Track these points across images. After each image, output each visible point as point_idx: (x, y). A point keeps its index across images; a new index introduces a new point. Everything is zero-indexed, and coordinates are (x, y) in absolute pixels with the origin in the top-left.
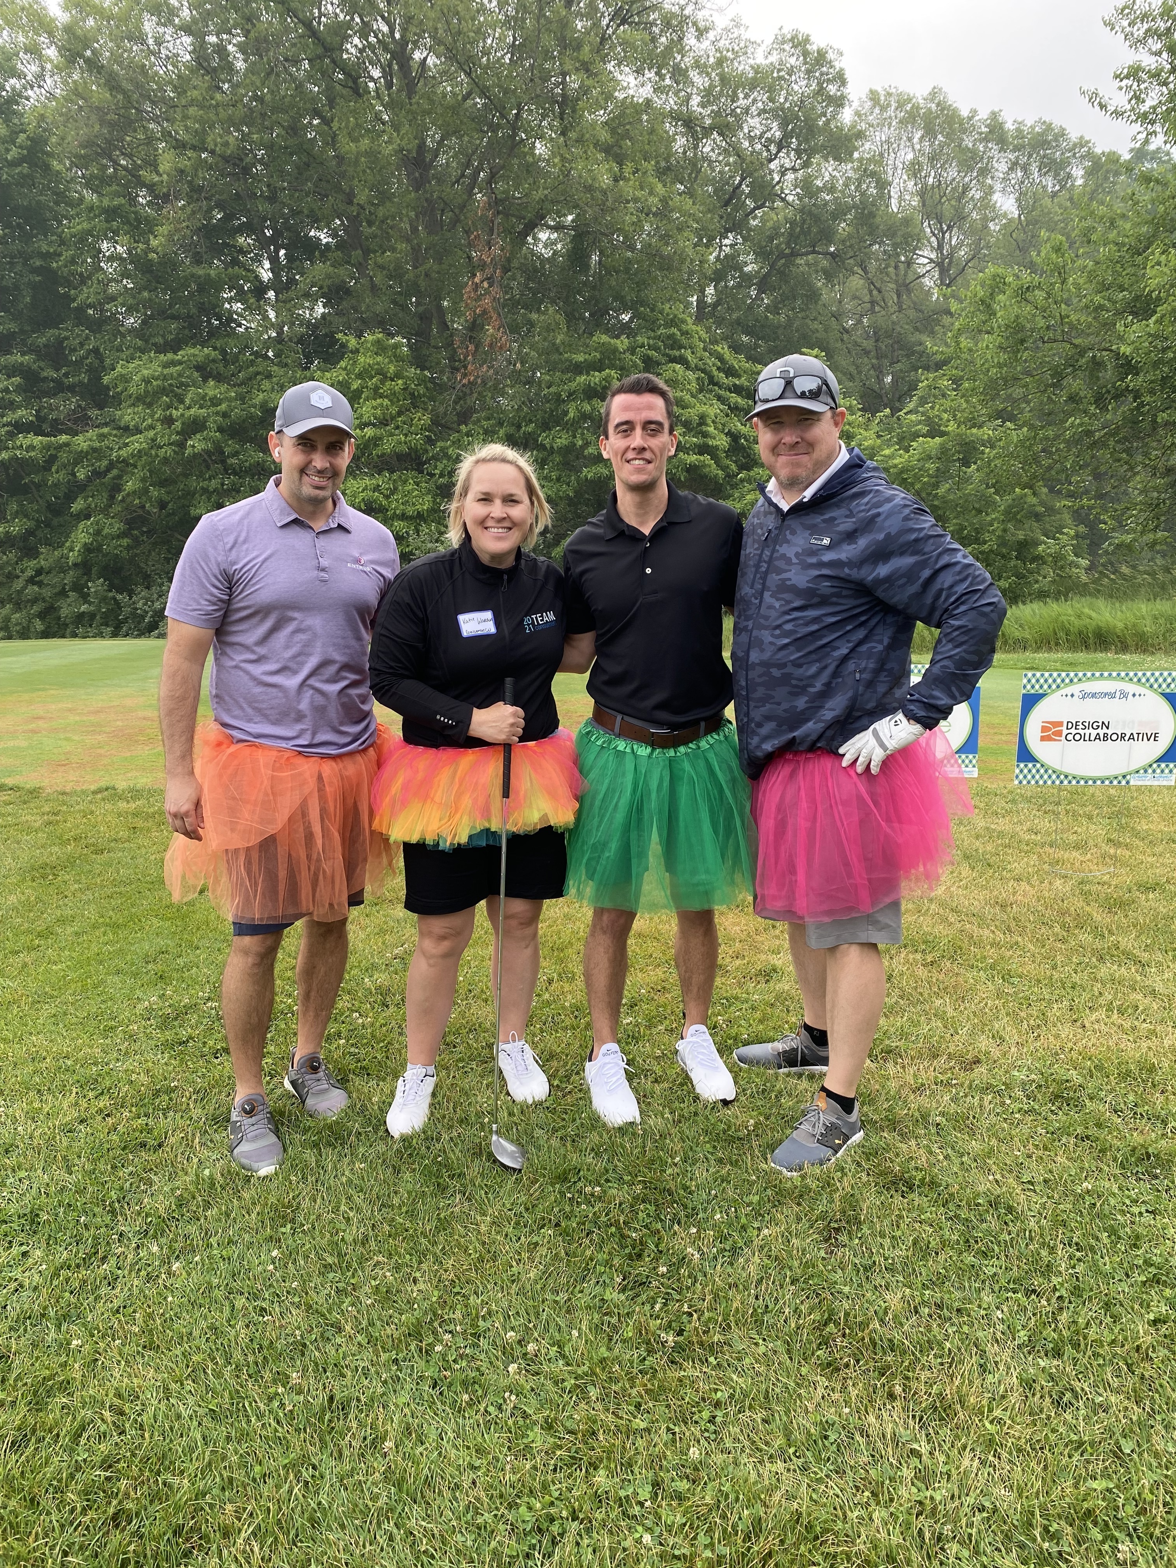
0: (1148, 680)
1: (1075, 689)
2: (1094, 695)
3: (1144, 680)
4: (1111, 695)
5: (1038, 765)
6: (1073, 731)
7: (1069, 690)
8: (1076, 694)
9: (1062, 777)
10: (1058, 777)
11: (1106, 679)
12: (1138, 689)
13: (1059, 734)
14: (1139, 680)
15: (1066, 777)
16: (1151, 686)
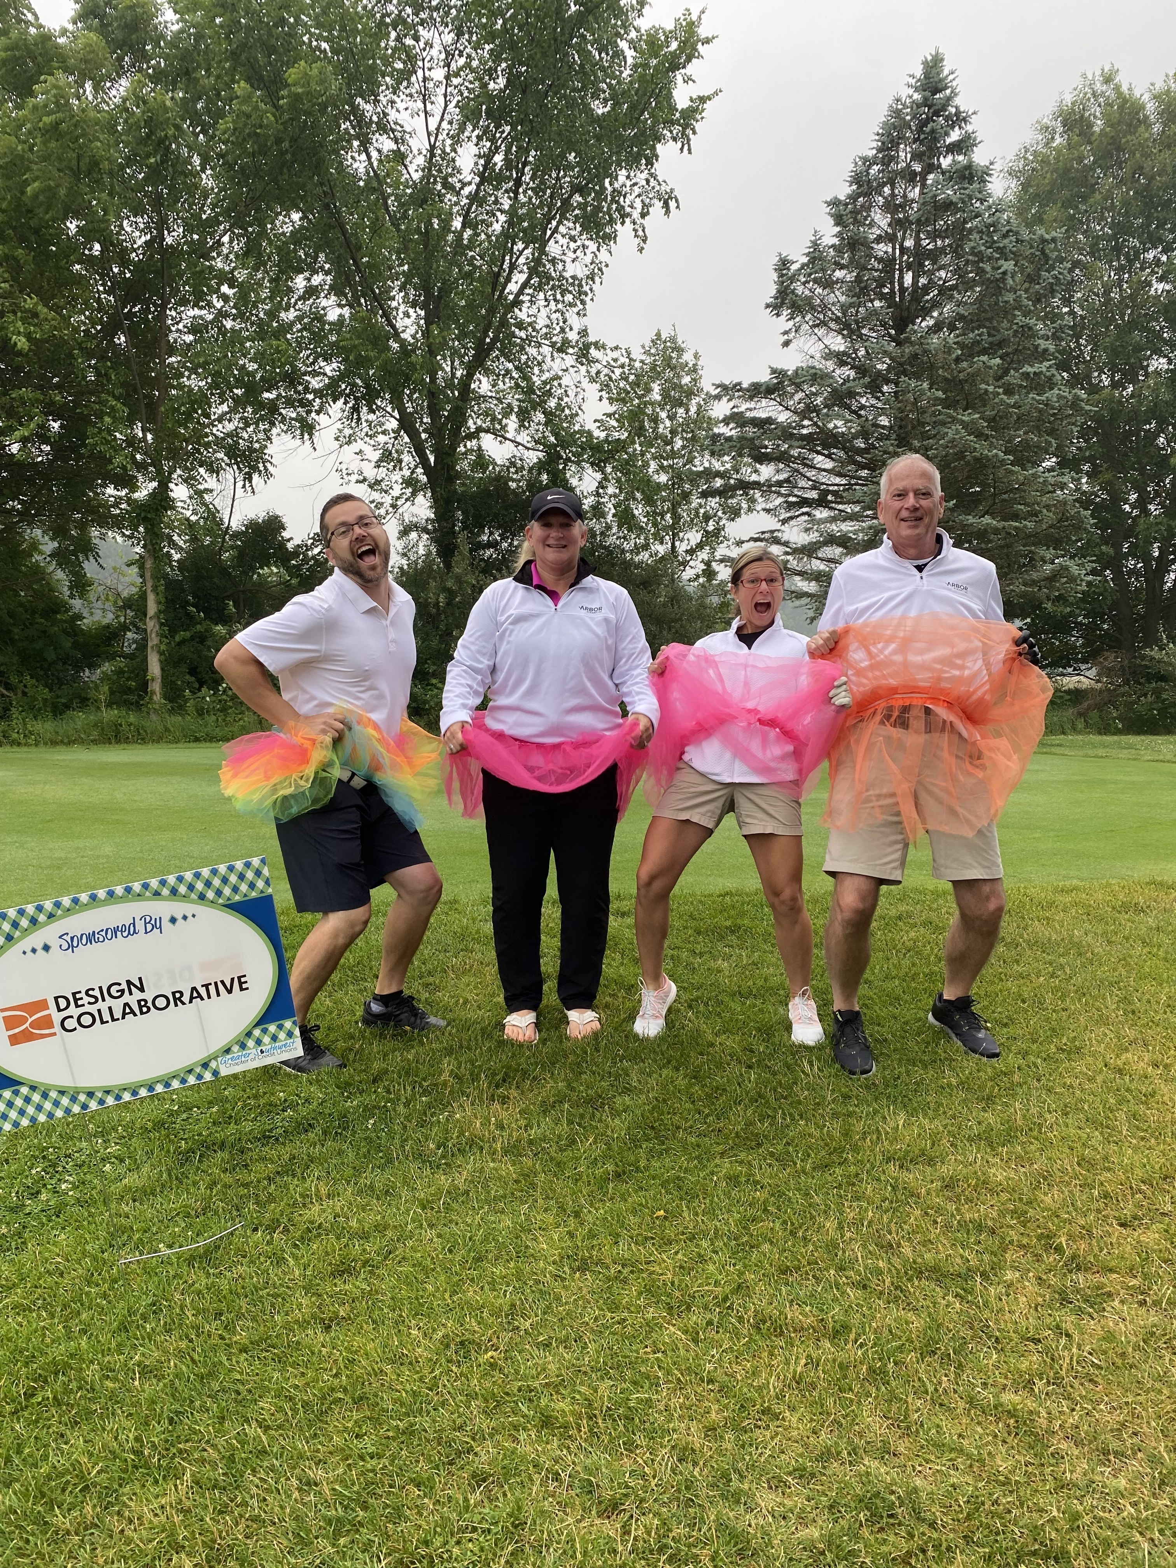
0: (191, 887)
1: (49, 933)
2: (91, 938)
3: (182, 889)
4: (129, 930)
5: (24, 1090)
6: (73, 1011)
7: (36, 939)
8: (54, 943)
9: (82, 1098)
10: (74, 1099)
11: (104, 903)
12: (178, 908)
13: (47, 1022)
14: (174, 891)
15: (91, 1095)
16: (202, 897)
